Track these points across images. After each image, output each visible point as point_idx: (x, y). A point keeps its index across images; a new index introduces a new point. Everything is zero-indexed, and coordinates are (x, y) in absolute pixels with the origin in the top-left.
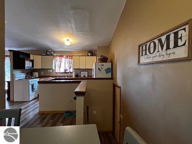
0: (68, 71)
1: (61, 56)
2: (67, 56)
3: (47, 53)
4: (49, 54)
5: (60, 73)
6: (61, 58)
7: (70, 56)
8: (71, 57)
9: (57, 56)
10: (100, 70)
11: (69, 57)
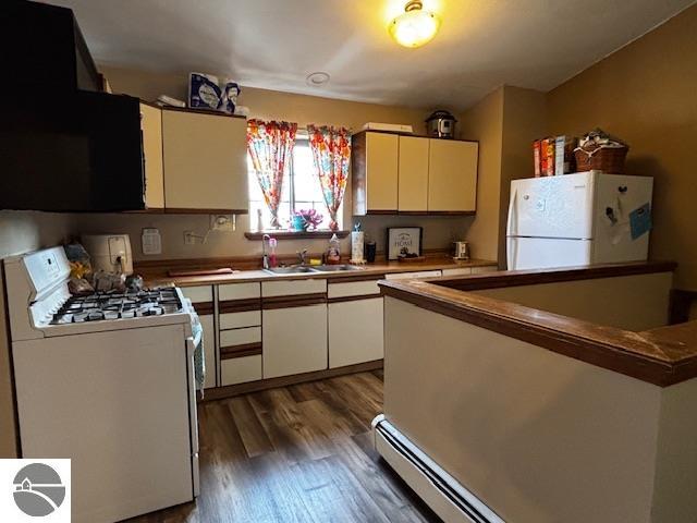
0: (324, 226)
1: (284, 127)
2: (316, 132)
3: (195, 92)
4: (212, 102)
5: (278, 237)
6: (284, 142)
7: (332, 132)
8: (338, 140)
9: (255, 123)
10: (614, 220)
11: (327, 138)
